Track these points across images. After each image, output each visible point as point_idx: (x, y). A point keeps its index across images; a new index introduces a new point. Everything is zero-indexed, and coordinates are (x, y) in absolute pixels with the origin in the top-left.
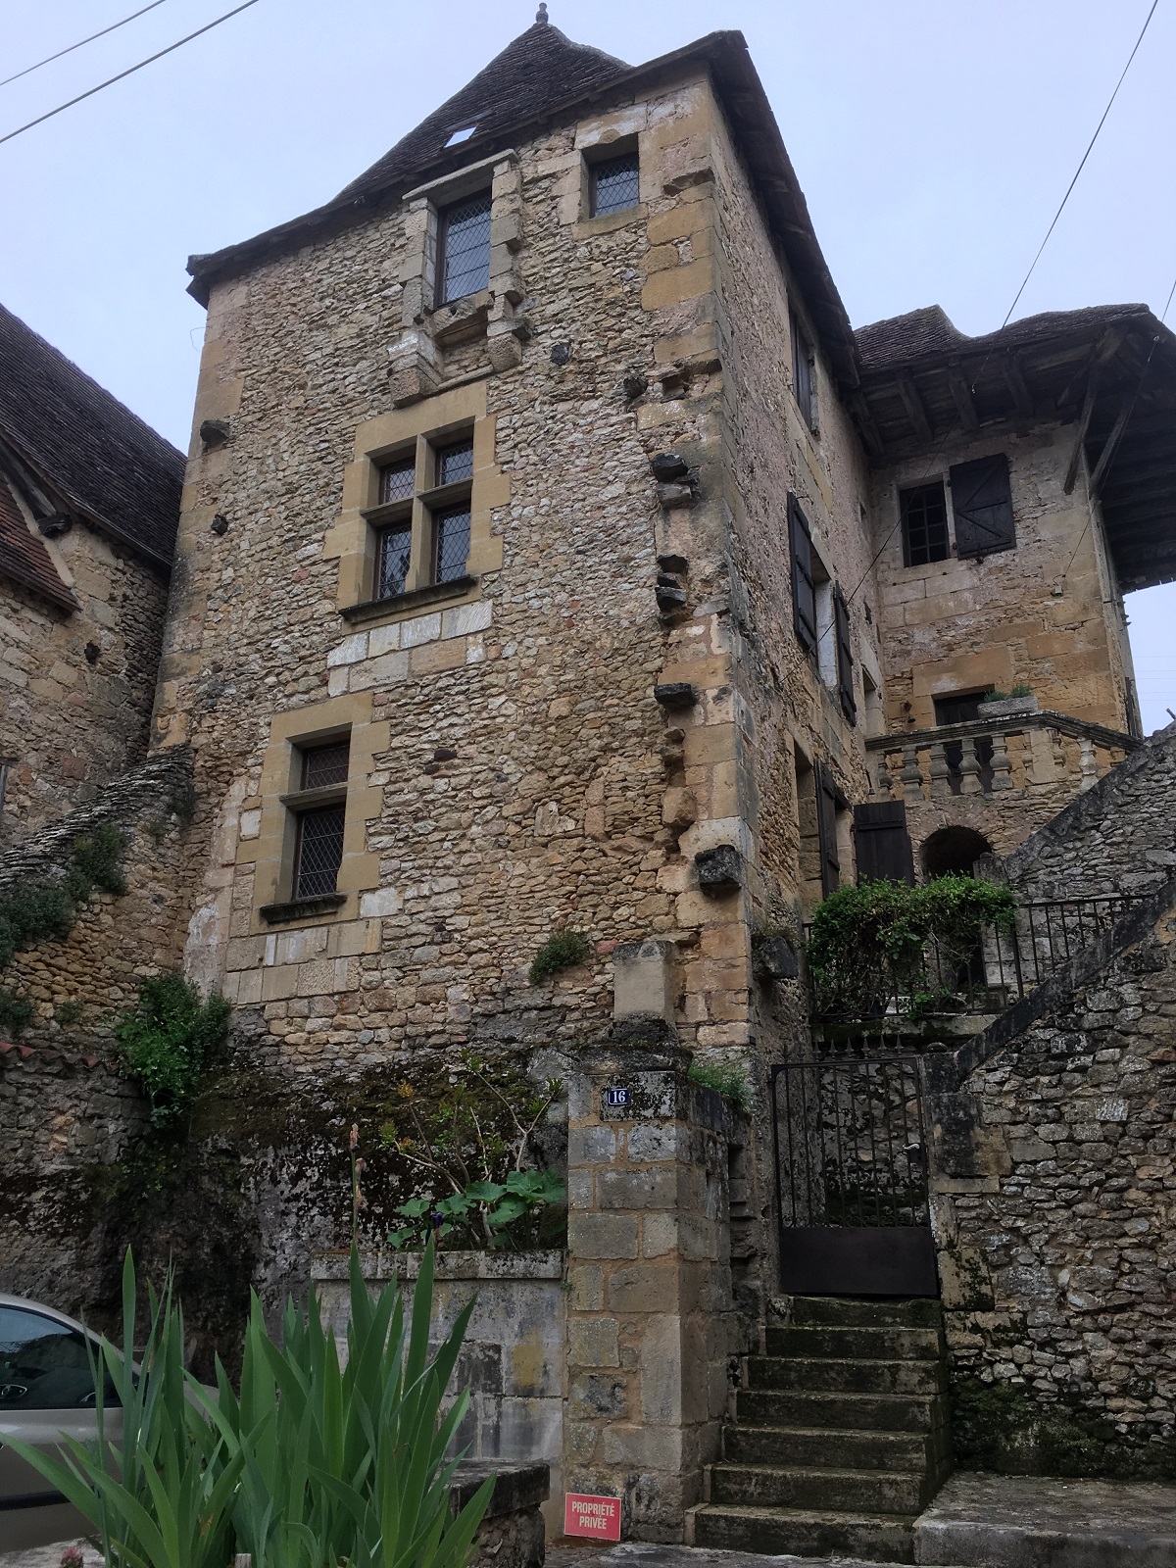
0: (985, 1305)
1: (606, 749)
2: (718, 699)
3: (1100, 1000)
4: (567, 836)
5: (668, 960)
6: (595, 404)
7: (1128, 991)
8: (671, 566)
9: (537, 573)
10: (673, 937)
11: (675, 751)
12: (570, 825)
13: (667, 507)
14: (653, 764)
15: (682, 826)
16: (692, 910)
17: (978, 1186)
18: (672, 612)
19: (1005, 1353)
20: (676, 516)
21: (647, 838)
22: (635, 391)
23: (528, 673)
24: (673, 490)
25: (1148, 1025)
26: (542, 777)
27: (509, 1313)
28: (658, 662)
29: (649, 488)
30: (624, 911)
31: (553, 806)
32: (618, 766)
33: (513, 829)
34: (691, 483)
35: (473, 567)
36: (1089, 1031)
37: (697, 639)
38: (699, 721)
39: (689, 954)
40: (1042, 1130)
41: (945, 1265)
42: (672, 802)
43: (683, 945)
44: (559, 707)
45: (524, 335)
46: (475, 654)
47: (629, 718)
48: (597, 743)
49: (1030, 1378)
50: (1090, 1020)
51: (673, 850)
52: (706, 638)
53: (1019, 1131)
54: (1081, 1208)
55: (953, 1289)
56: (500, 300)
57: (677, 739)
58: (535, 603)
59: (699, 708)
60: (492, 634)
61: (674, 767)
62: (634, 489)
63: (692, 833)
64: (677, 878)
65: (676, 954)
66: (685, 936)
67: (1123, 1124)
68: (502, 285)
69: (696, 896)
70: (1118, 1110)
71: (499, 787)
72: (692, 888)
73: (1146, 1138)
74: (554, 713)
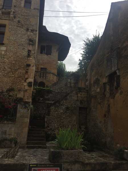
8: (29, 51)
10: (24, 90)
11: (27, 71)
12: (13, 76)
18: (29, 56)
20: (30, 45)
22: (27, 30)
27: (8, 127)
31: (11, 73)
33: (6, 74)
35: (4, 42)
37: (31, 59)
39: (26, 92)
42: (26, 76)
46: (3, 53)
48: (18, 67)
51: (25, 81)
60: (6, 51)
63: (28, 80)
64: (25, 84)
69: (27, 86)
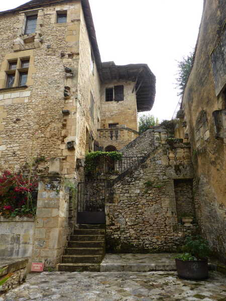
0: (113, 225)
1: (51, 121)
2: (74, 114)
3: (137, 173)
4: (42, 137)
5: (60, 162)
6: (54, 57)
7: (142, 171)
8: (67, 88)
9: (40, 87)
10: (61, 158)
11: (64, 123)
12: (43, 135)
13: (67, 78)
14: (60, 125)
15: (65, 137)
16: (66, 153)
17: (114, 204)
18: (66, 97)
19: (116, 233)
20: (68, 79)
21: (58, 139)
22: (63, 55)
23: (37, 106)
24: (68, 74)
25: (144, 177)
26: (38, 125)
27: (22, 228)
28: (63, 106)
29: (64, 74)
30: (52, 152)
31: (40, 131)
32: (54, 125)
33: (31, 135)
34: (72, 74)
35: (27, 84)
36: (134, 178)
37: (71, 103)
38: (70, 118)
39: (64, 161)
40: (125, 195)
41: (107, 218)
42: (63, 132)
43: (63, 159)
44: (43, 113)
45: (42, 42)
46: (26, 101)
47: (56, 116)
49: (120, 237)
50: (135, 176)
51: (63, 141)
52: (73, 102)
53: (122, 195)
54: (131, 208)
55: (108, 222)
56: (38, 35)
57: (65, 120)
58: (40, 92)
59: (70, 115)
60: (30, 97)
61: (64, 126)
62: (61, 73)
63: (67, 139)
64: (63, 147)
65: (62, 161)
66: (64, 157)
67: (139, 194)
68: (38, 32)
69: (67, 150)
70: (138, 191)
71: (29, 127)
72: (66, 149)
73: (142, 196)
74: (41, 114)
